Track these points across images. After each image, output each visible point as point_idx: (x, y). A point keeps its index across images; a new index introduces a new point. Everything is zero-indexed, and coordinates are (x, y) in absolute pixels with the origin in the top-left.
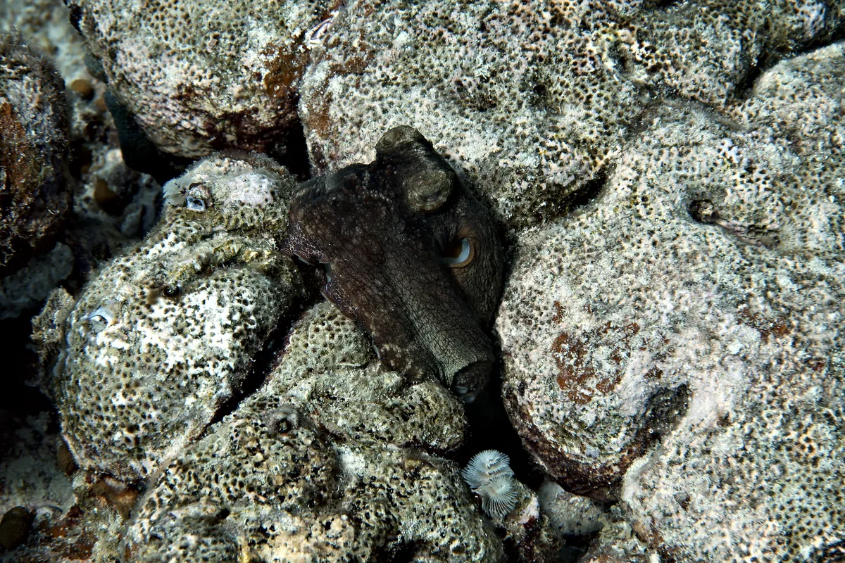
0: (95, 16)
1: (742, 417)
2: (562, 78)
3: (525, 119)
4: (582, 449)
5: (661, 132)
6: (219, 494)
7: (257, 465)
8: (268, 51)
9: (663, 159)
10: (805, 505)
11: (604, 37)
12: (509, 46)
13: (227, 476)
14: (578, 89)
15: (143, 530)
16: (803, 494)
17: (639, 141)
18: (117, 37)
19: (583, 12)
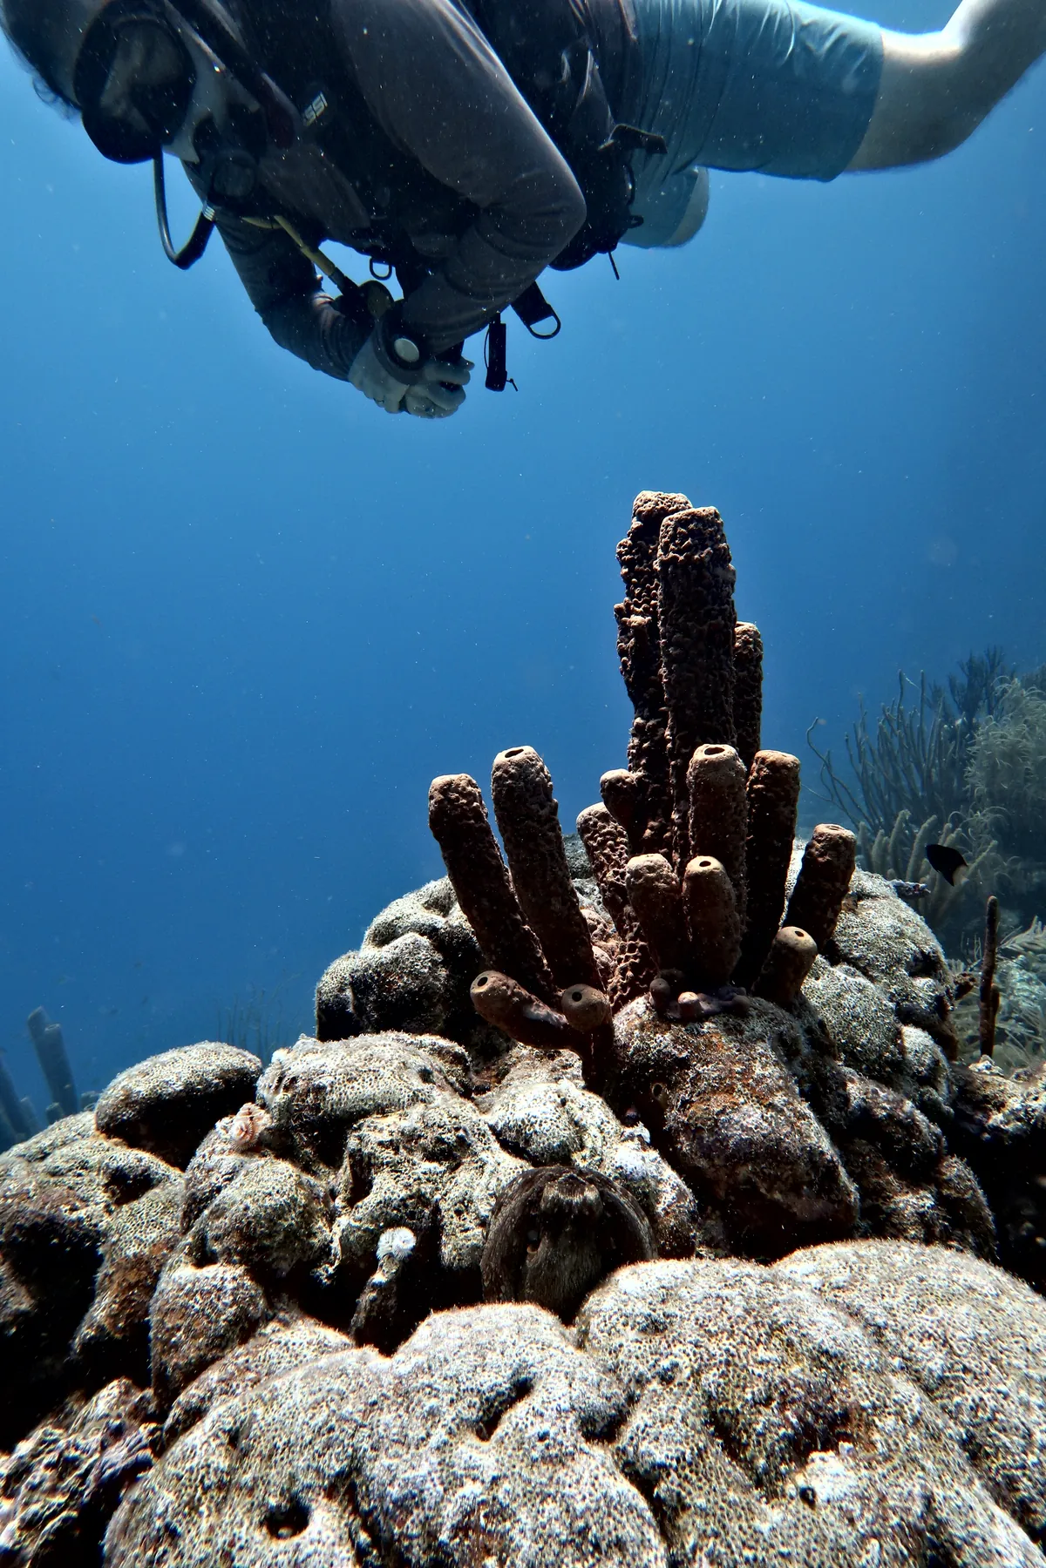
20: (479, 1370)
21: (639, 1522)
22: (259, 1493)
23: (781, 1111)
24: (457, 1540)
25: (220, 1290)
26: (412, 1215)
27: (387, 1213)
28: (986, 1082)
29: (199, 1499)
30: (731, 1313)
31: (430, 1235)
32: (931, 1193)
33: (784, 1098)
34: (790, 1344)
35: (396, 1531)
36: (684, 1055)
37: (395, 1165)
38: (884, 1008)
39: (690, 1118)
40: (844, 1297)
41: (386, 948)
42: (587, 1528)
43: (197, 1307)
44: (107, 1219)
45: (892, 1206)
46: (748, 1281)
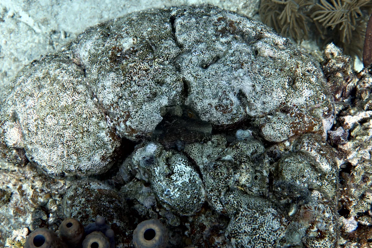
0: (69, 169)
1: (255, 82)
2: (159, 77)
3: (164, 88)
4: (238, 118)
5: (184, 64)
6: (223, 186)
7: (221, 175)
8: (107, 135)
9: (190, 67)
10: (279, 81)
11: (155, 64)
12: (146, 83)
13: (220, 182)
14: (164, 75)
15: (220, 206)
16: (276, 80)
17: (183, 70)
18: (78, 166)
19: (147, 65)
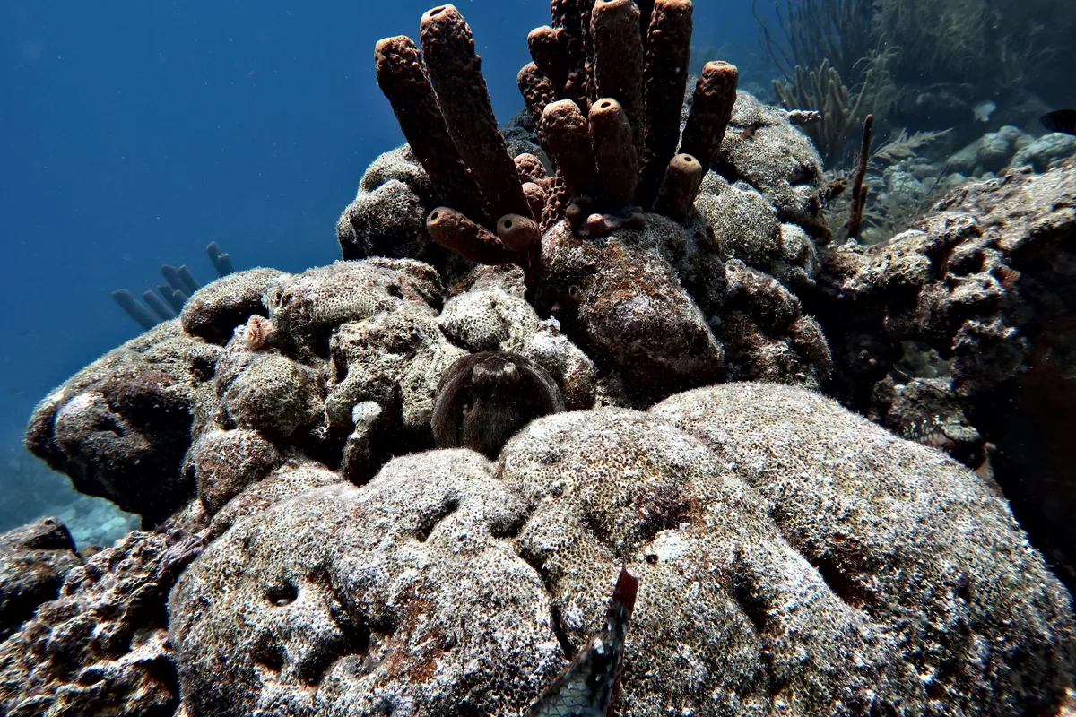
20: (418, 497)
21: (530, 585)
22: (262, 580)
23: (664, 299)
24: (400, 605)
25: (238, 447)
26: (378, 392)
27: (358, 392)
28: (845, 258)
29: (223, 583)
30: (607, 447)
31: (393, 405)
32: (787, 342)
33: (668, 289)
34: (650, 463)
35: (357, 600)
36: (591, 263)
37: (364, 358)
38: (768, 212)
39: (596, 309)
40: (698, 426)
41: (374, 192)
42: (491, 593)
43: (223, 458)
44: (193, 391)
45: (757, 354)
46: (624, 423)
